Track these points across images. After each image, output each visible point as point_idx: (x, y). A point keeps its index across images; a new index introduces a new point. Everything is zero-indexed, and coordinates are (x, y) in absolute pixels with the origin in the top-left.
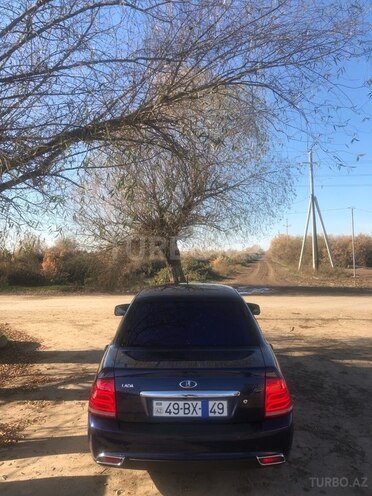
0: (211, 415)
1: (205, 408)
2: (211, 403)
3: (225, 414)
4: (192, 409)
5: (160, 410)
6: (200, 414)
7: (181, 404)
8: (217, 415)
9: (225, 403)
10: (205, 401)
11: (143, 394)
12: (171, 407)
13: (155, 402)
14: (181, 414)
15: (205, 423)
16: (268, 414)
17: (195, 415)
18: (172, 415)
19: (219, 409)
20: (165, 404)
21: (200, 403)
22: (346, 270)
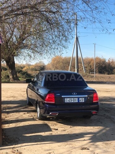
0: (80, 102)
1: (78, 100)
2: (80, 99)
3: (84, 101)
4: (75, 100)
5: (67, 100)
6: (77, 102)
7: (72, 99)
8: (81, 102)
9: (83, 99)
10: (78, 98)
11: (62, 96)
12: (70, 100)
13: (65, 99)
14: (72, 102)
15: (79, 104)
16: (94, 102)
17: (76, 102)
18: (70, 102)
19: (82, 100)
20: (68, 99)
21: (77, 99)
22: (90, 74)
